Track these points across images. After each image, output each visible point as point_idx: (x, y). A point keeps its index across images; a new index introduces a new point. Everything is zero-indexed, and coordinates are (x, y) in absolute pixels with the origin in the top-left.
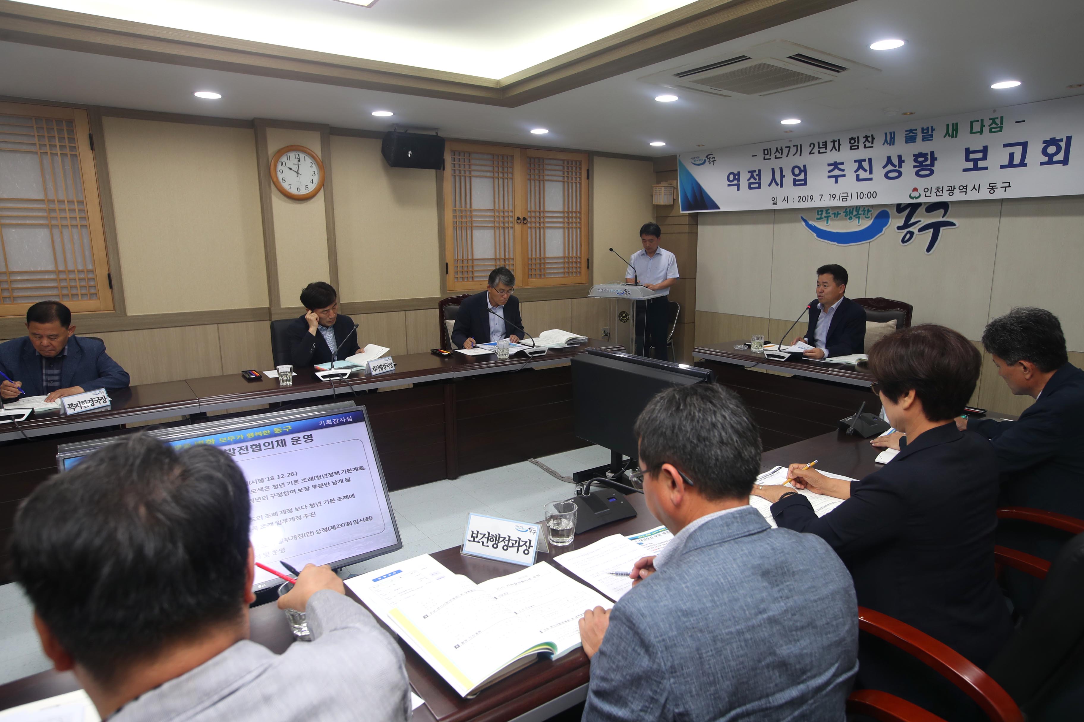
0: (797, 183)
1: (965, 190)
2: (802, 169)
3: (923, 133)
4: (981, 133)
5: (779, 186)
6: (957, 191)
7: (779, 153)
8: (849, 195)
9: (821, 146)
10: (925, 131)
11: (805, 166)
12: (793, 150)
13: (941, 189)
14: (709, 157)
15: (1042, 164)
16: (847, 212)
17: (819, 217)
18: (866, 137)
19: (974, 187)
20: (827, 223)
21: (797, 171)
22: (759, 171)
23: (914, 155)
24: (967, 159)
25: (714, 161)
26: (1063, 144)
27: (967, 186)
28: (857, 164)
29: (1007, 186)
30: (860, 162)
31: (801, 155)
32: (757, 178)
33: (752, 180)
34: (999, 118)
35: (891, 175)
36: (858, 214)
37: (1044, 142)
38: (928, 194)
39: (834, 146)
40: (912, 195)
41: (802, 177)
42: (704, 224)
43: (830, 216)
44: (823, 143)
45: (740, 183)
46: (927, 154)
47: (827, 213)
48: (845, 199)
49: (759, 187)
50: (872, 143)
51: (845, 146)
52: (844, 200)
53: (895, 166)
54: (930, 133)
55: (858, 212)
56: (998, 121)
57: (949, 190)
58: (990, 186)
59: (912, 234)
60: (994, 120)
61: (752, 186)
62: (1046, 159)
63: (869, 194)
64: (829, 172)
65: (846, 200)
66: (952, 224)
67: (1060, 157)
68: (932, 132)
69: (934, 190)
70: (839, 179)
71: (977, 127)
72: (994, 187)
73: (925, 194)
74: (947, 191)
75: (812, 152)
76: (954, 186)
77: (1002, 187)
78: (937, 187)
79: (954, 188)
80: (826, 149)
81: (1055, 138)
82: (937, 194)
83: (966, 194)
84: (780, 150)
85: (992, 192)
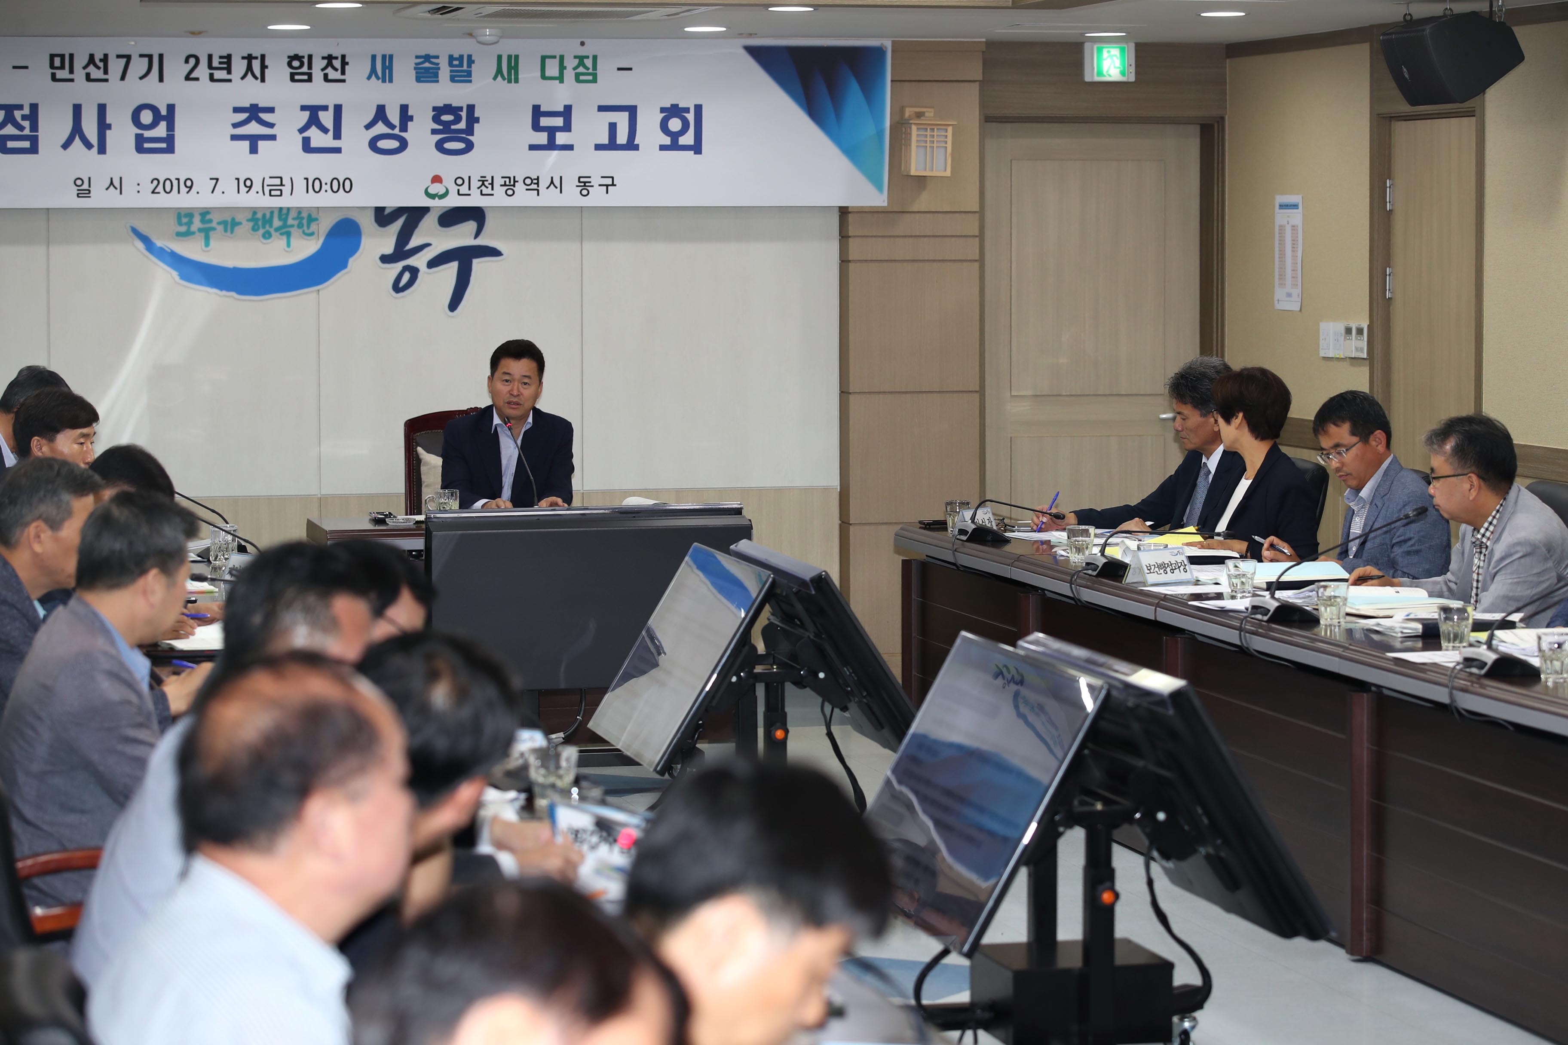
0: (146, 145)
1: (535, 186)
2: (164, 112)
3: (451, 64)
4: (561, 79)
5: (94, 149)
6: (520, 187)
7: (98, 68)
8: (286, 182)
9: (215, 64)
10: (456, 63)
11: (171, 108)
12: (139, 66)
13: (490, 182)
15: (663, 148)
17: (184, 229)
18: (330, 58)
19: (552, 182)
20: (207, 242)
21: (146, 117)
22: (34, 107)
24: (536, 127)
26: (691, 117)
27: (538, 179)
28: (306, 114)
29: (610, 184)
30: (313, 110)
31: (161, 79)
32: (26, 124)
33: (8, 129)
34: (591, 58)
35: (383, 144)
36: (285, 226)
37: (662, 110)
38: (464, 189)
39: (249, 68)
40: (432, 191)
41: (161, 131)
43: (215, 229)
44: (221, 57)
46: (461, 109)
47: (204, 223)
48: (276, 191)
49: (32, 150)
50: (343, 73)
51: (278, 71)
52: (273, 193)
53: (392, 127)
54: (465, 67)
55: (285, 221)
56: (589, 63)
57: (505, 185)
58: (579, 182)
59: (414, 271)
60: (581, 59)
61: (8, 144)
62: (667, 141)
63: (335, 182)
64: (235, 126)
65: (278, 193)
66: (496, 253)
67: (688, 139)
68: (469, 66)
69: (475, 184)
70: (261, 144)
71: (552, 69)
72: (587, 184)
73: (458, 190)
74: (501, 185)
75: (193, 76)
76: (514, 177)
77: (600, 185)
78: (482, 177)
79: (515, 181)
80: (229, 72)
81: (678, 105)
82: (481, 191)
83: (538, 195)
84: (101, 60)
85: (584, 192)
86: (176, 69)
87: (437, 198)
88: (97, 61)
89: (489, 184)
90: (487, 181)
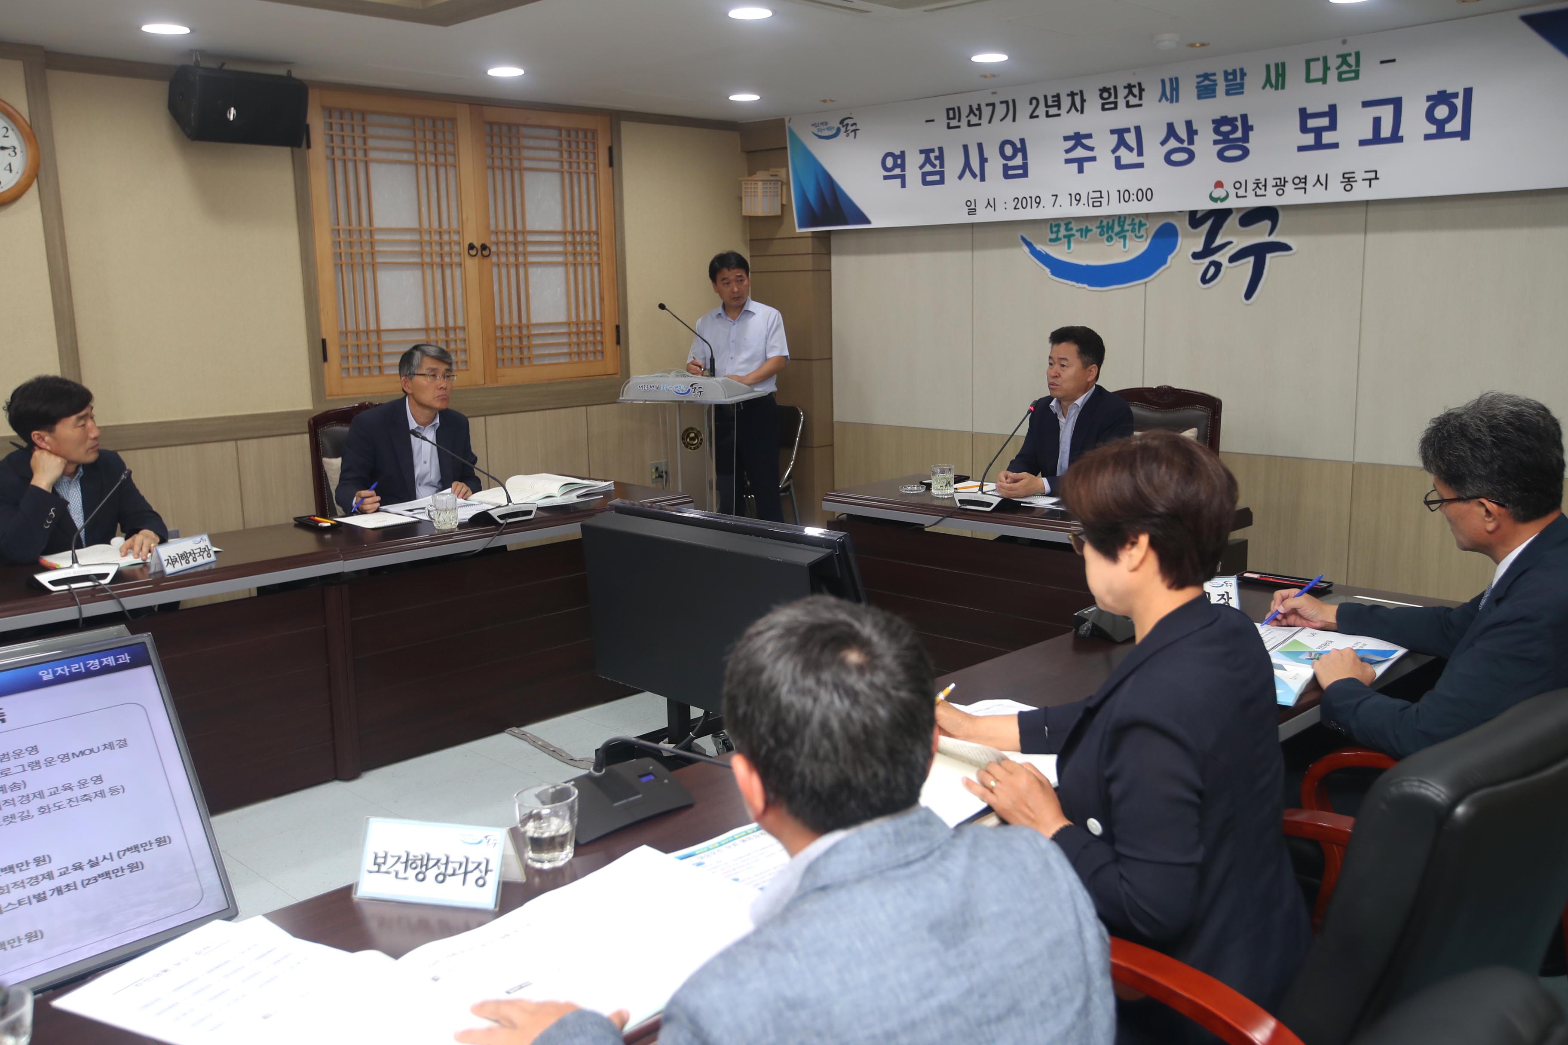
0: (1010, 172)
1: (1302, 185)
2: (1019, 146)
3: (1226, 80)
4: (1324, 80)
5: (978, 178)
6: (1289, 187)
7: (975, 115)
8: (1105, 194)
9: (1050, 103)
10: (1231, 77)
11: (1022, 141)
12: (1001, 110)
13: (1263, 183)
14: (846, 122)
15: (1428, 137)
16: (1104, 226)
17: (1054, 236)
18: (1129, 87)
19: (1318, 180)
20: (1069, 248)
21: (1009, 151)
22: (941, 149)
23: (1214, 121)
24: (1304, 129)
25: (855, 131)
26: (1459, 102)
27: (1305, 178)
28: (1115, 137)
29: (1373, 177)
30: (1120, 133)
31: (1014, 120)
32: (937, 163)
33: (928, 168)
34: (1353, 55)
35: (1176, 157)
36: (1122, 231)
37: (1429, 98)
38: (1241, 192)
39: (1073, 104)
40: (1215, 195)
41: (1018, 161)
42: (841, 253)
43: (1073, 235)
44: (1053, 97)
45: (907, 173)
46: (1236, 119)
47: (1067, 230)
48: (1097, 202)
49: (941, 182)
50: (1141, 99)
51: (1093, 103)
52: (1095, 204)
53: (1181, 141)
54: (1238, 80)
55: (1122, 227)
56: (1351, 60)
57: (1277, 185)
58: (1344, 178)
59: (1218, 266)
60: (1344, 57)
61: (929, 178)
62: (1433, 129)
63: (1140, 193)
64: (1068, 151)
65: (1099, 204)
66: (1285, 247)
67: (1455, 125)
68: (1242, 78)
69: (1251, 186)
70: (1086, 165)
71: (1317, 71)
72: (1351, 180)
73: (1237, 193)
74: (1273, 186)
75: (1035, 114)
76: (1284, 178)
77: (1364, 180)
78: (1256, 180)
79: (1285, 182)
80: (1059, 109)
81: (1446, 91)
82: (1256, 192)
83: (1305, 192)
84: (977, 109)
85: (1348, 187)
86: (1024, 109)
87: (1219, 201)
88: (975, 110)
89: (1263, 186)
90: (1261, 183)
